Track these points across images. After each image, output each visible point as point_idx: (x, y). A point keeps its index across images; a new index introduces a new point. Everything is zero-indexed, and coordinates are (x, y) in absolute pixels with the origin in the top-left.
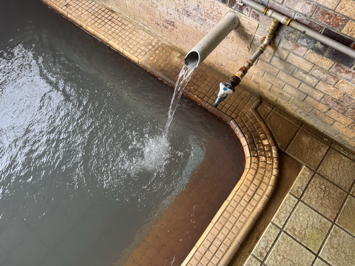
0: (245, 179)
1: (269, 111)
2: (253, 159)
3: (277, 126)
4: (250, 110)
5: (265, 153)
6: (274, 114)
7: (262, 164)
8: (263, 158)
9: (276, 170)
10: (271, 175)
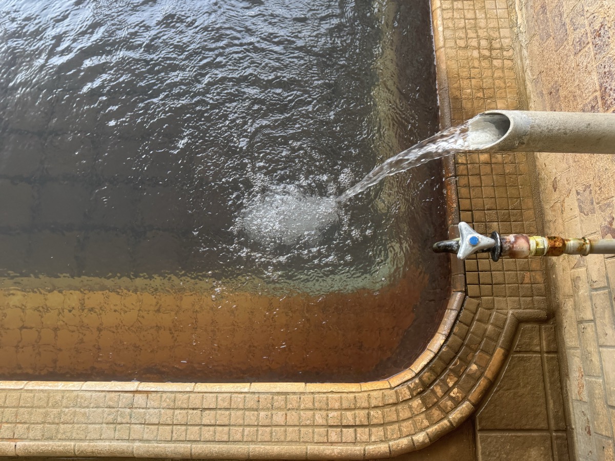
0: (366, 391)
1: (538, 348)
2: (416, 381)
4: (511, 312)
5: (443, 396)
6: (539, 363)
9: (426, 436)
10: (409, 433)
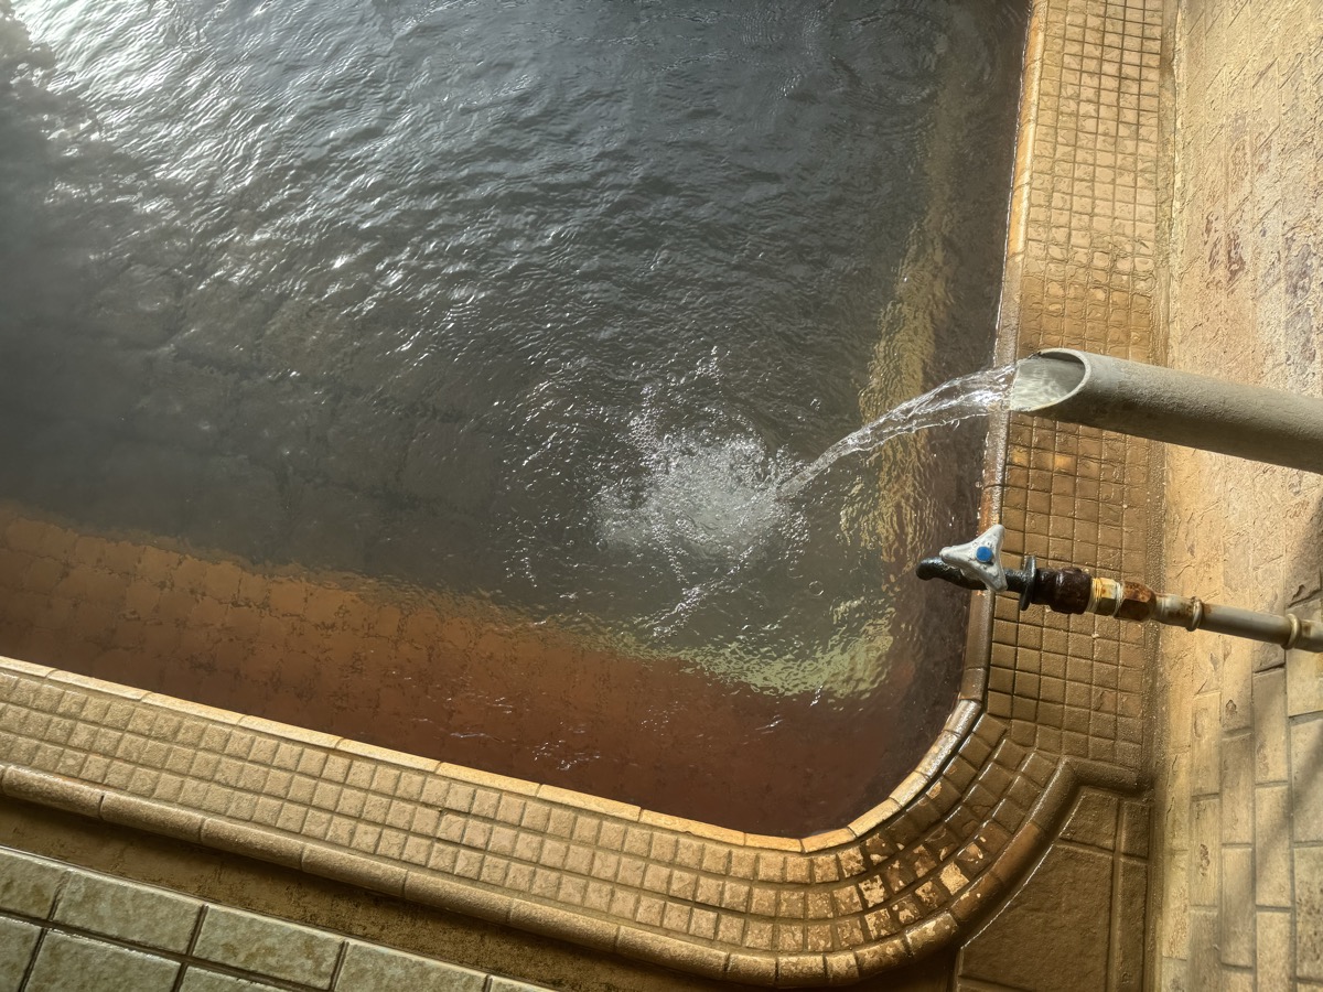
0: (754, 848)
1: (1109, 843)
2: (853, 851)
3: (1059, 904)
4: (1065, 759)
5: (902, 891)
6: (1107, 872)
7: (851, 897)
8: (876, 894)
9: (853, 962)
10: (821, 949)
